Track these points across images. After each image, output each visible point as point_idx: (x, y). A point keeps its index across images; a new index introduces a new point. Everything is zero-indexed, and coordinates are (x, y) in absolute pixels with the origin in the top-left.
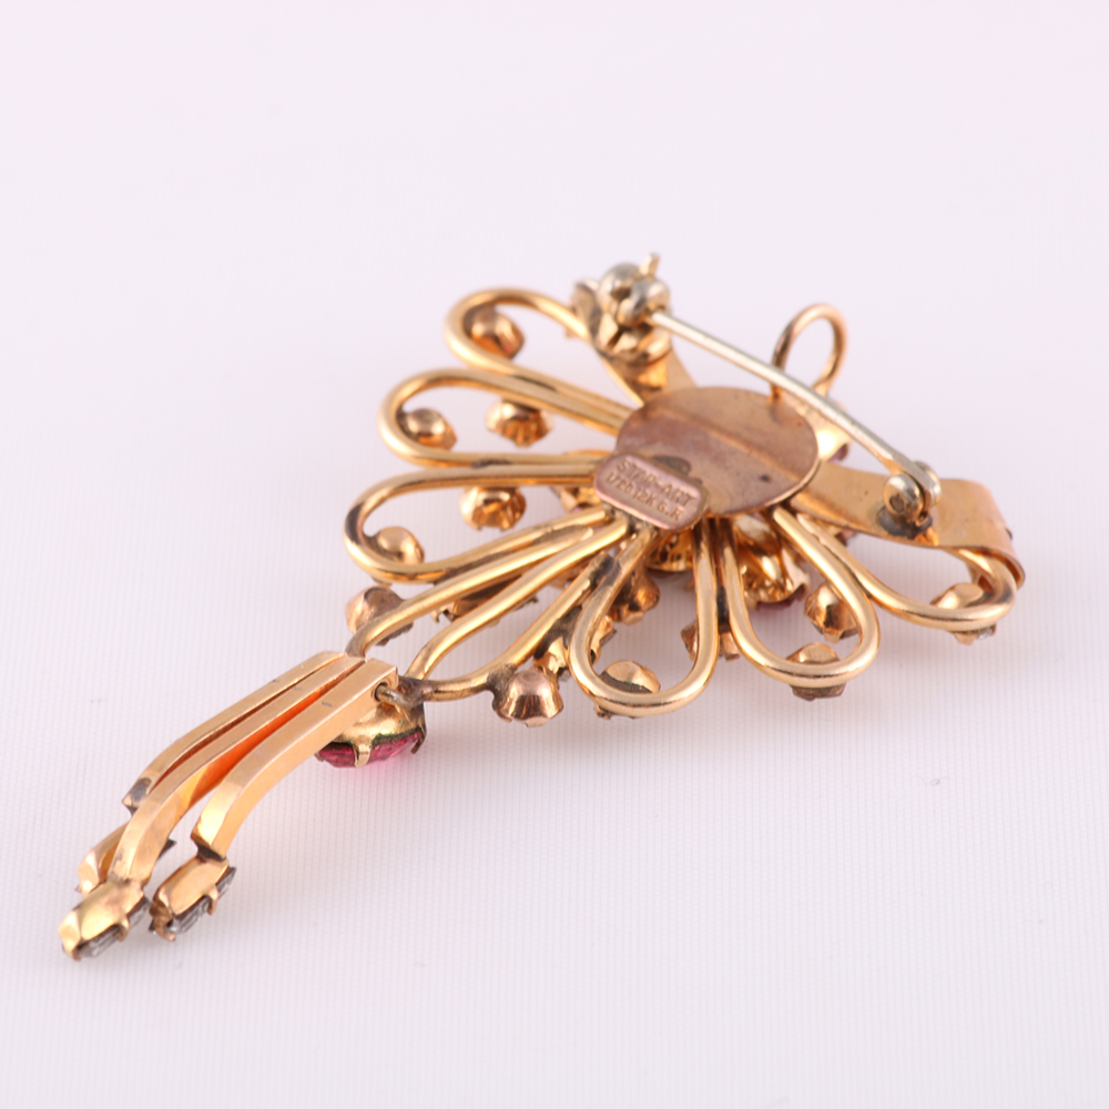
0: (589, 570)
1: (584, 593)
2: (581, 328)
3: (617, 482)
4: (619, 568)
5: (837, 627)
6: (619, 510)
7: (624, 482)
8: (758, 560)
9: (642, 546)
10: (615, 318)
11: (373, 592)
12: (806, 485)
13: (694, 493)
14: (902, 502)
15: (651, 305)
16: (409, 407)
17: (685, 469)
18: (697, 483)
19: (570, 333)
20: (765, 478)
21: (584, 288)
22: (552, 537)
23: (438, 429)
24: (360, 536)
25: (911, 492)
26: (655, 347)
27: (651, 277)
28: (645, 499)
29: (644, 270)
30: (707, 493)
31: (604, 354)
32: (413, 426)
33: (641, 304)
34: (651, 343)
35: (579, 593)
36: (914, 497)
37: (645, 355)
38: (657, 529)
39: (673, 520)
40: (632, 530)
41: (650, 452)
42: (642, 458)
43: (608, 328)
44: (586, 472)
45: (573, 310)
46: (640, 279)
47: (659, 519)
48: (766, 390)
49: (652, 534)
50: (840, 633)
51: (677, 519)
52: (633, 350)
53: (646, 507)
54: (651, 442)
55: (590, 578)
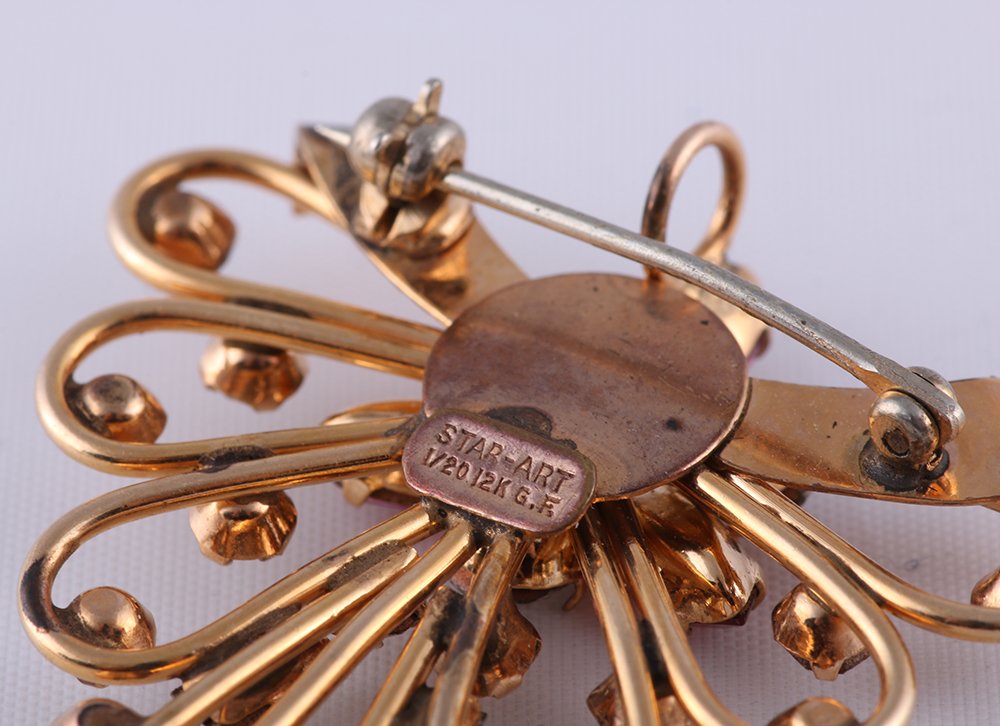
0: (426, 623)
1: (427, 662)
2: (322, 199)
3: (441, 463)
4: (476, 613)
5: (833, 655)
6: (453, 509)
7: (451, 462)
8: (680, 554)
9: (504, 568)
10: (386, 189)
11: (91, 713)
12: (738, 424)
13: (570, 468)
14: (906, 440)
15: (441, 163)
16: (82, 376)
17: (544, 427)
18: (567, 449)
19: (301, 207)
20: (673, 425)
21: (312, 134)
22: (355, 571)
23: (135, 408)
24: (50, 614)
25: (916, 422)
26: (450, 226)
27: (433, 120)
28: (491, 487)
29: (420, 109)
30: (591, 464)
31: (370, 245)
32: (95, 407)
33: (424, 162)
34: (445, 220)
35: (418, 665)
36: (924, 429)
37: (438, 239)
38: (519, 533)
39: (543, 518)
40: (479, 541)
41: (481, 405)
42: (473, 418)
43: (373, 204)
44: (387, 451)
45: (303, 172)
46: (416, 123)
47: (520, 519)
48: (638, 271)
49: (512, 543)
50: (839, 664)
51: (550, 514)
52: (417, 235)
53: (496, 499)
54: (479, 388)
55: (432, 637)
